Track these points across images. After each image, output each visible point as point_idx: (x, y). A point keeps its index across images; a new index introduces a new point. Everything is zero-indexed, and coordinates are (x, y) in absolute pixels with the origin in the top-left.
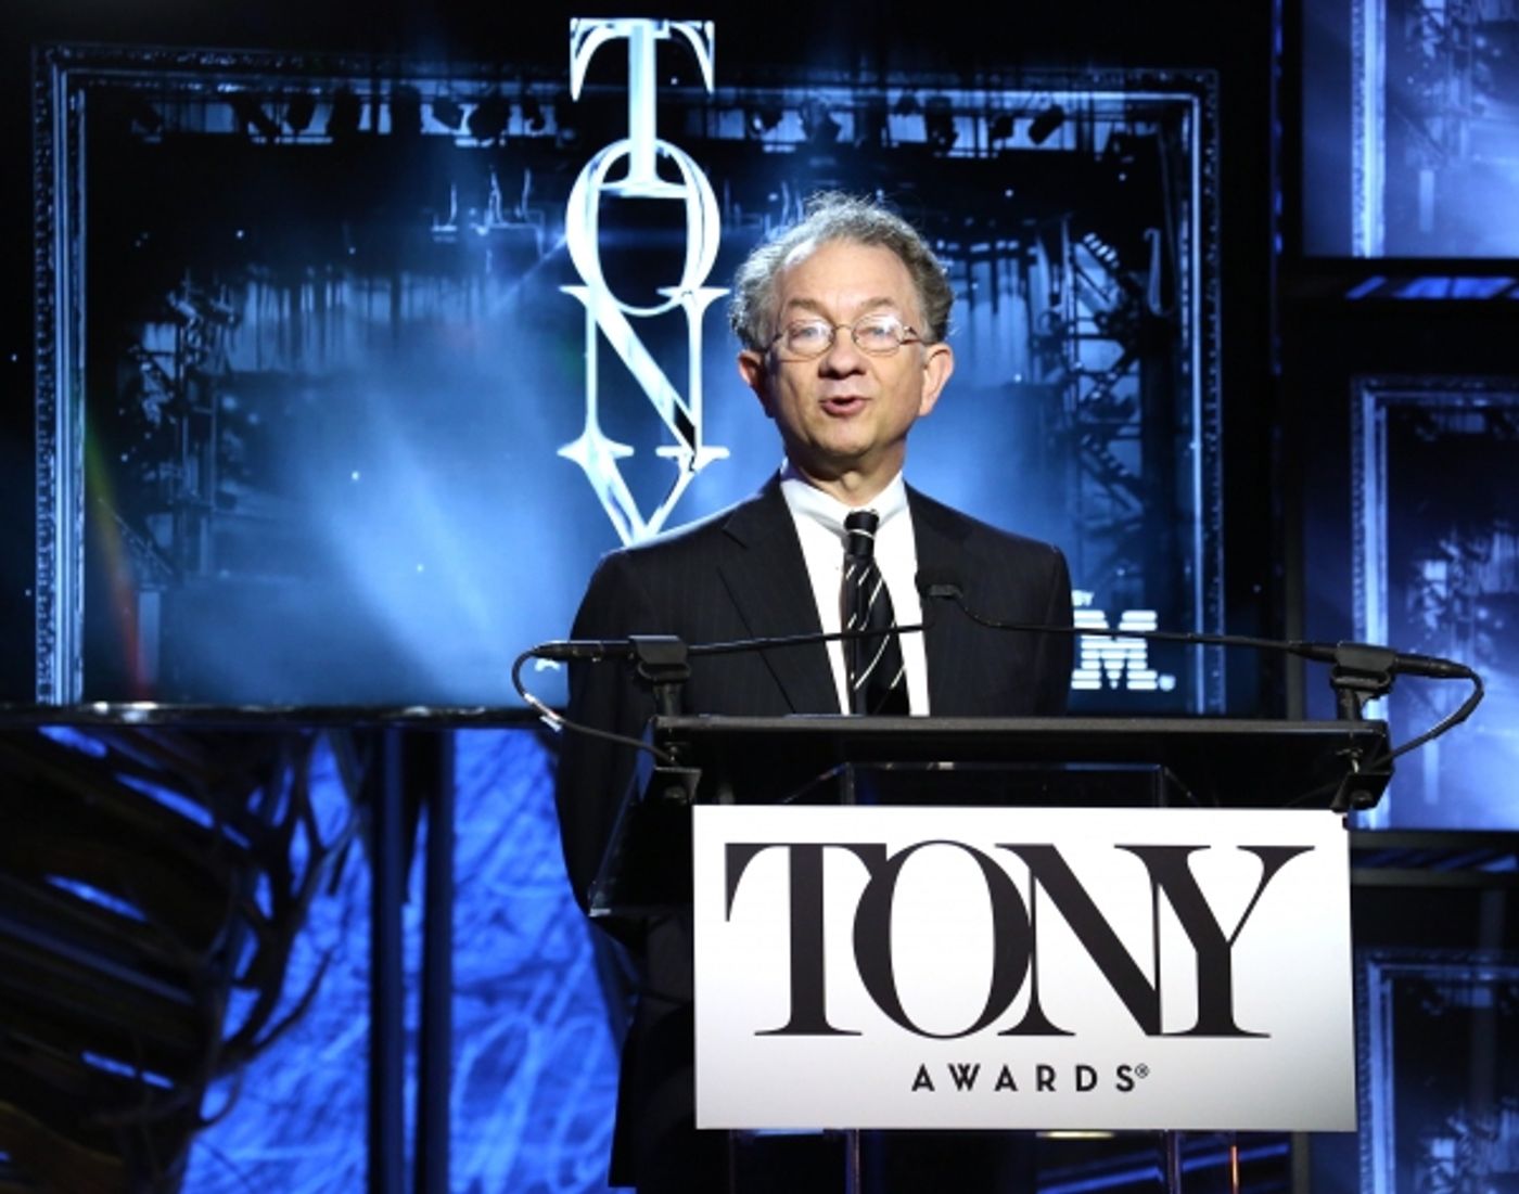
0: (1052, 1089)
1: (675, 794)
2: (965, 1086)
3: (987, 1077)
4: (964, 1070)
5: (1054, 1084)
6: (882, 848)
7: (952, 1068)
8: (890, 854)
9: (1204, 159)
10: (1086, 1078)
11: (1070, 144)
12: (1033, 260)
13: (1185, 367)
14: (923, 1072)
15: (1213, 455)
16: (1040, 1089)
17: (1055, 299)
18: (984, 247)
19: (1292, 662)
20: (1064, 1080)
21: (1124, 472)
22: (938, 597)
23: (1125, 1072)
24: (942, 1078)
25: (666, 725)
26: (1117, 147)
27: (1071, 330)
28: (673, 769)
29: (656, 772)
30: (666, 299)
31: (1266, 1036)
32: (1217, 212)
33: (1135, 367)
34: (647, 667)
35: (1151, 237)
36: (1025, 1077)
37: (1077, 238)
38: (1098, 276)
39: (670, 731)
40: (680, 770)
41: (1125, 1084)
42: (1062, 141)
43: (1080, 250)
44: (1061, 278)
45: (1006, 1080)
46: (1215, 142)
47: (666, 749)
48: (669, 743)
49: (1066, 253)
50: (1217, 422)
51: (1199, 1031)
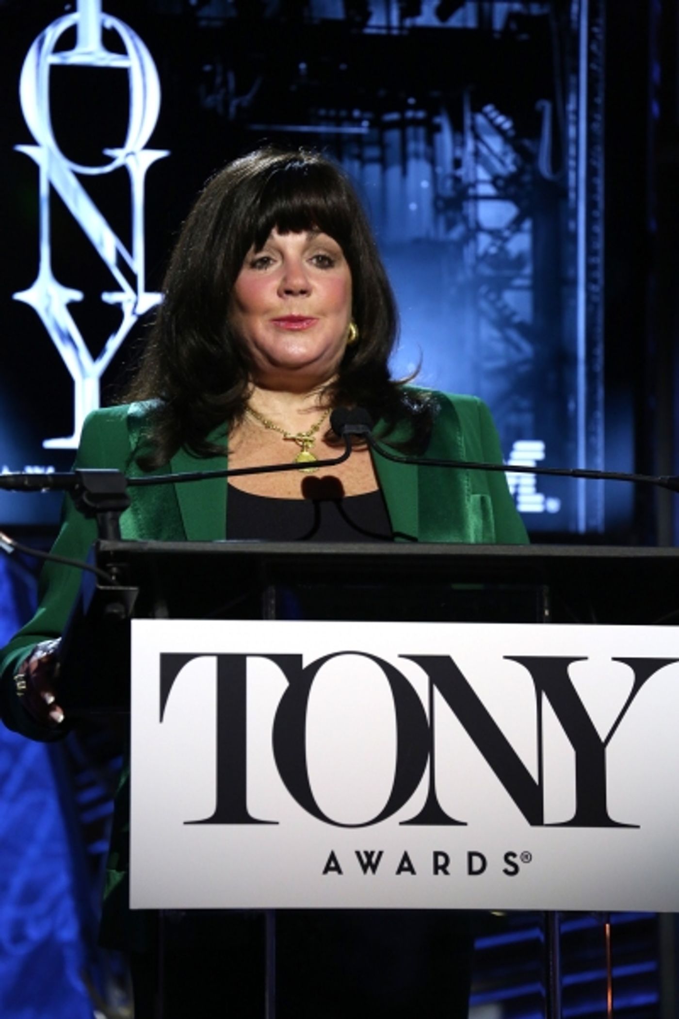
0: (446, 873)
1: (115, 609)
2: (369, 870)
3: (389, 863)
4: (369, 855)
5: (448, 869)
6: (299, 658)
7: (358, 853)
8: (306, 663)
9: (591, 37)
10: (477, 863)
11: (472, 23)
12: (438, 129)
13: (572, 225)
14: (333, 857)
15: (596, 305)
16: (436, 873)
17: (457, 163)
18: (394, 116)
19: (662, 494)
20: (458, 864)
21: (517, 319)
22: (350, 434)
23: (511, 858)
24: (349, 863)
25: (107, 549)
26: (513, 26)
27: (471, 191)
28: (113, 588)
29: (98, 590)
30: (110, 160)
31: (638, 827)
32: (601, 87)
33: (527, 225)
34: (91, 497)
35: (543, 108)
36: (423, 862)
37: (477, 109)
38: (495, 143)
39: (112, 553)
40: (120, 588)
41: (511, 869)
42: (464, 19)
43: (480, 119)
44: (463, 144)
45: (406, 865)
46: (601, 21)
47: (107, 570)
48: (109, 565)
49: (468, 122)
50: (599, 274)
51: (578, 821)
